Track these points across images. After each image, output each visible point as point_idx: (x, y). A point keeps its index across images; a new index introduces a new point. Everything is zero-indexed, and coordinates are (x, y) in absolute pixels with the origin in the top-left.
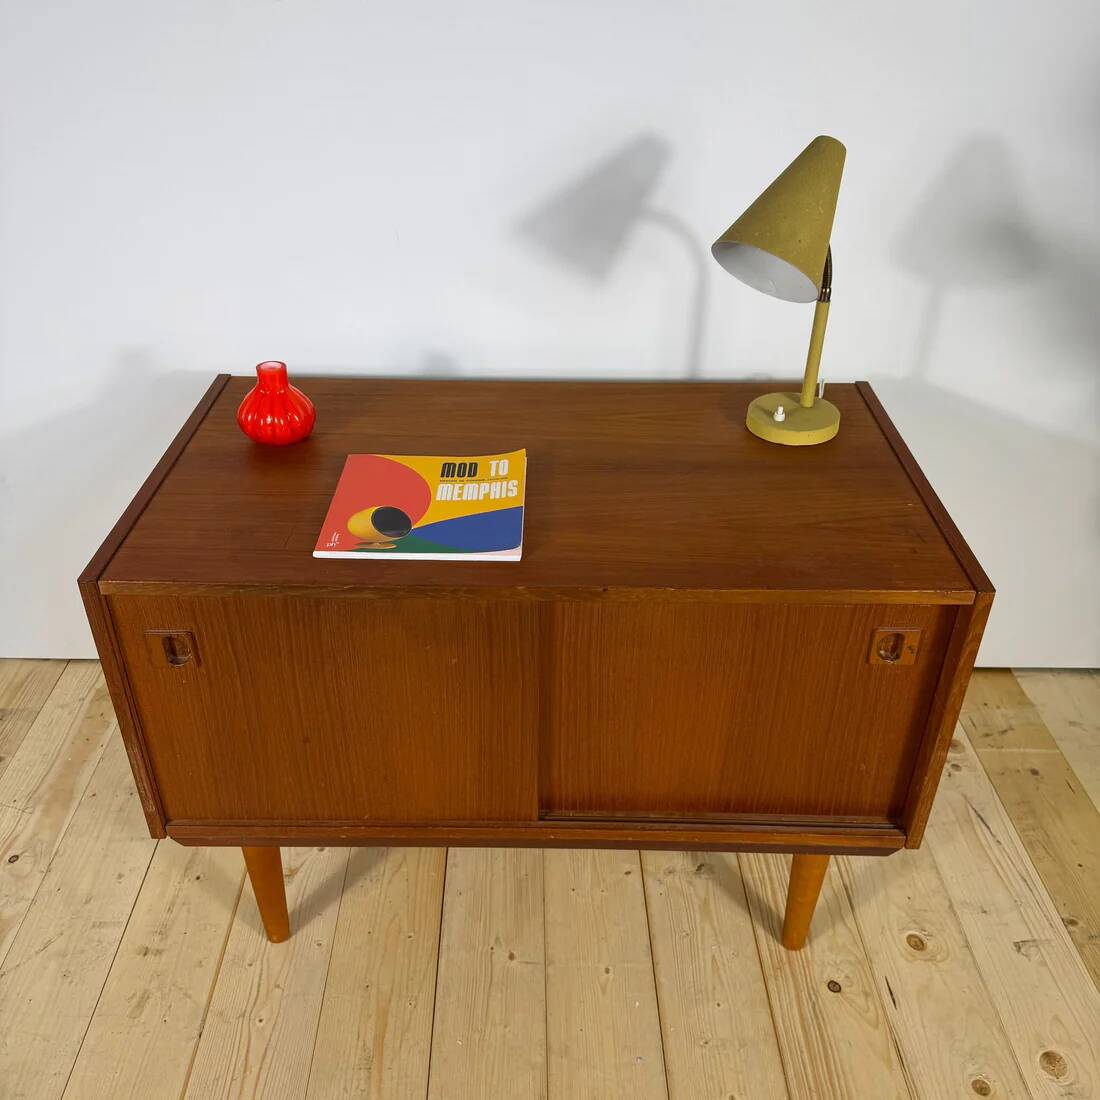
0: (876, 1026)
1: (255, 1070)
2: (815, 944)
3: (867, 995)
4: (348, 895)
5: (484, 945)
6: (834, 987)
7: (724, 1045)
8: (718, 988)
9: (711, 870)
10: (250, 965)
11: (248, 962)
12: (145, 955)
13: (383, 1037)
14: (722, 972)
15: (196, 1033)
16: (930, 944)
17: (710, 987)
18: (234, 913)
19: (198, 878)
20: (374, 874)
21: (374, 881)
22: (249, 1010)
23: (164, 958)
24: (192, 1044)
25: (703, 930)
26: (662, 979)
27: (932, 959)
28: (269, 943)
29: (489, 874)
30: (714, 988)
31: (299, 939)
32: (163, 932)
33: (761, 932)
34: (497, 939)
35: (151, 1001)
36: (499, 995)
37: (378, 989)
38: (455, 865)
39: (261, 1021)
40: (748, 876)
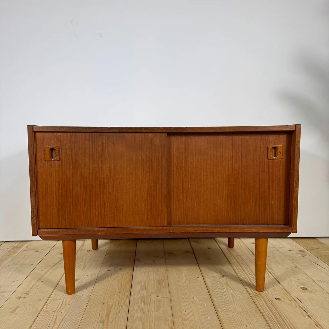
0: (296, 307)
1: (58, 324)
2: (268, 290)
3: (290, 300)
4: (96, 285)
5: (147, 294)
6: (278, 299)
7: (241, 314)
8: (235, 300)
9: (227, 276)
10: (59, 300)
11: (58, 299)
12: (19, 298)
13: (109, 315)
14: (236, 297)
15: (36, 316)
16: (309, 289)
17: (232, 300)
18: (55, 289)
19: (42, 282)
20: (106, 280)
21: (106, 281)
22: (57, 310)
23: (26, 299)
24: (34, 319)
25: (227, 289)
26: (214, 299)
27: (312, 292)
28: (67, 295)
29: (148, 280)
30: (234, 301)
31: (78, 294)
32: (27, 293)
33: (248, 288)
34: (152, 293)
35: (19, 309)
36: (154, 305)
37: (107, 304)
38: (136, 278)
39: (62, 312)
40: (241, 277)
